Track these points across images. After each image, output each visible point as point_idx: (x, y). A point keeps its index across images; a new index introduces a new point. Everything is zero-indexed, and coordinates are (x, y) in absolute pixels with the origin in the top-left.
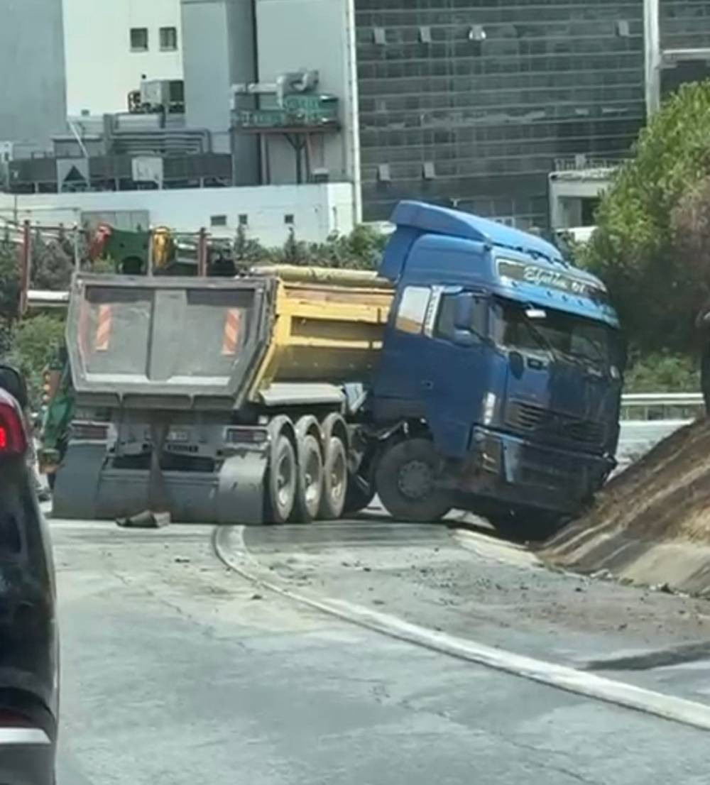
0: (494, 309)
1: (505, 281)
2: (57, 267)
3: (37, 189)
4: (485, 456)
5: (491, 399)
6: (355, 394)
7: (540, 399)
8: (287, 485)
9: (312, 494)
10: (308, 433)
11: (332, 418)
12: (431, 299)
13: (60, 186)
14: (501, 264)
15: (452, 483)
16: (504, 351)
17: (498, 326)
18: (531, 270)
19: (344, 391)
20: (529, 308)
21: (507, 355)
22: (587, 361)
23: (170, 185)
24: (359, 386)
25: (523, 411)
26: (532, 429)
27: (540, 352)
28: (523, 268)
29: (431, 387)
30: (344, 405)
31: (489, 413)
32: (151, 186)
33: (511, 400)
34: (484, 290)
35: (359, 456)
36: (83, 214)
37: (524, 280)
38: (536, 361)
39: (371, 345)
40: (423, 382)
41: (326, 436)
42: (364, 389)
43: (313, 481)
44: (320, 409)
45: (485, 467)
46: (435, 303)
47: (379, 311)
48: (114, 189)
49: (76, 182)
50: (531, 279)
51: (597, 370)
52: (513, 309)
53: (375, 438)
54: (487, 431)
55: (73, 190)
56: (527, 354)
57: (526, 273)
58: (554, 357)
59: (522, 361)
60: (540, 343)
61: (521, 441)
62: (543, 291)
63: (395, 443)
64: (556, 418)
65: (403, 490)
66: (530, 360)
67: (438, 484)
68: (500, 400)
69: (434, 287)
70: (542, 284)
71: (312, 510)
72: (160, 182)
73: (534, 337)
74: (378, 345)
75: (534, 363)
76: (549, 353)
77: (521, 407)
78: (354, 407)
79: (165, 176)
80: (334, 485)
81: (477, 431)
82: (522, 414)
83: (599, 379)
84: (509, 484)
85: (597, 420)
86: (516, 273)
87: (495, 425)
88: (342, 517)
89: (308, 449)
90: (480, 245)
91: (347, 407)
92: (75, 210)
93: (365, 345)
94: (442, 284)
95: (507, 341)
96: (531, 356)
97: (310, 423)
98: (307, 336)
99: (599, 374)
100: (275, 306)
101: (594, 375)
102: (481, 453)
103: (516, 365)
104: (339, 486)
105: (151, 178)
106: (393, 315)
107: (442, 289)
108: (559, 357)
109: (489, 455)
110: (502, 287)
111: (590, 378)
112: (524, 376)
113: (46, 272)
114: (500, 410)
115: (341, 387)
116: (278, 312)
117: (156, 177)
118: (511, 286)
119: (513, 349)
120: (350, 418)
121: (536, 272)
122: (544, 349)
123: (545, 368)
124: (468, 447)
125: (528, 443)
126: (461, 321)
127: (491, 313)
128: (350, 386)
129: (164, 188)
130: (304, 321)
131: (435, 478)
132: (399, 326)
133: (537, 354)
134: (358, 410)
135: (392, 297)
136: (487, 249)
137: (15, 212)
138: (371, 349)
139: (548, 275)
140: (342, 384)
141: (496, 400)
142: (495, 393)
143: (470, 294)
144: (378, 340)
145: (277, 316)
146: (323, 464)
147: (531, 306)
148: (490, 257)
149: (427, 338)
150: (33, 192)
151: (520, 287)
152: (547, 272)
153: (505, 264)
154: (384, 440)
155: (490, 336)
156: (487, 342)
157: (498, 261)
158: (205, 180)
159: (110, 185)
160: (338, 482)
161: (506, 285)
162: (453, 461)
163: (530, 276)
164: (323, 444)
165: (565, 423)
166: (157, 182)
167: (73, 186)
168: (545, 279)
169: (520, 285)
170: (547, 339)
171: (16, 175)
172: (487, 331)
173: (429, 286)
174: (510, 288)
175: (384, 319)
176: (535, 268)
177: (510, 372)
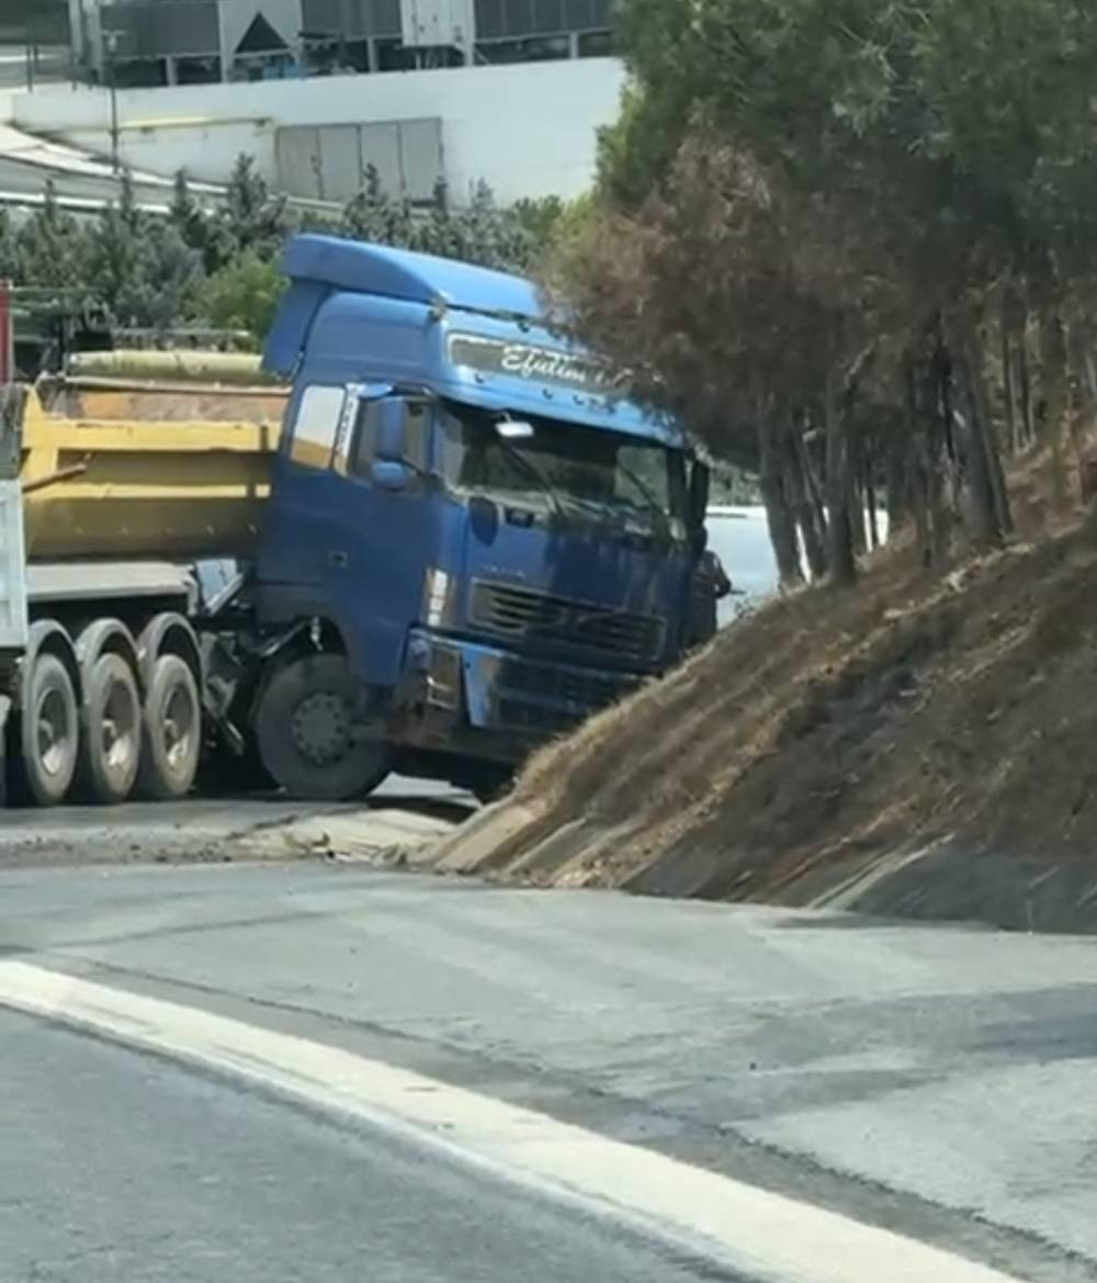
0: (443, 424)
1: (465, 373)
2: (166, 275)
3: (171, 74)
4: (431, 681)
5: (439, 582)
6: (220, 579)
7: (534, 579)
8: (62, 741)
9: (120, 756)
10: (104, 650)
11: (159, 623)
12: (345, 405)
13: (226, 64)
14: (457, 342)
15: (376, 730)
16: (461, 497)
17: (452, 452)
18: (514, 353)
19: (194, 574)
20: (503, 420)
21: (465, 503)
22: (629, 509)
23: (492, 53)
24: (230, 565)
25: (500, 601)
26: (520, 631)
27: (532, 495)
28: (501, 348)
29: (343, 564)
30: (193, 600)
31: (436, 605)
32: (449, 57)
33: (475, 580)
34: (427, 391)
35: (228, 689)
36: (282, 133)
37: (501, 370)
38: (523, 511)
39: (251, 491)
40: (331, 554)
41: (148, 654)
42: (239, 570)
43: (120, 735)
44: (135, 608)
45: (430, 700)
46: (352, 413)
47: (264, 430)
48: (363, 68)
49: (268, 53)
50: (516, 367)
51: (642, 525)
52: (477, 421)
53: (256, 655)
54: (435, 639)
55: (256, 75)
56: (502, 500)
57: (503, 356)
58: (557, 505)
59: (495, 512)
60: (528, 480)
61: (498, 653)
62: (538, 387)
63: (290, 662)
64: (565, 611)
65: (302, 745)
66: (509, 512)
67: (359, 733)
68: (454, 583)
69: (350, 386)
70: (536, 375)
71: (119, 782)
72: (467, 47)
73: (517, 470)
74: (263, 491)
75: (519, 515)
76: (549, 498)
77: (494, 594)
78: (213, 602)
79: (479, 35)
80: (170, 741)
81: (417, 637)
82: (498, 606)
83: (647, 541)
84: (477, 729)
85: (646, 613)
86: (485, 358)
87: (450, 626)
88: (191, 795)
89: (105, 678)
90: (421, 310)
91: (201, 603)
92: (261, 122)
93: (239, 491)
94: (362, 380)
95: (468, 477)
96: (513, 503)
97: (109, 632)
98: (99, 481)
99: (647, 532)
100: (20, 434)
101: (636, 535)
102: (424, 673)
103: (483, 522)
104: (185, 742)
105: (446, 39)
106: (287, 438)
107: (361, 389)
108: (564, 504)
109: (436, 680)
110: (458, 383)
111: (627, 541)
112: (499, 540)
113: (143, 289)
114: (456, 600)
115: (190, 567)
116: (26, 444)
117: (459, 39)
118: (473, 381)
119: (478, 491)
120: (203, 621)
121: (525, 356)
122: (538, 489)
123: (540, 524)
124: (402, 668)
125: (514, 657)
126: (389, 445)
127: (438, 428)
128: (208, 567)
129: (478, 63)
130: (88, 456)
131: (356, 721)
132: (296, 455)
133: (527, 500)
134: (226, 607)
135: (285, 402)
136: (434, 319)
137: (115, 133)
138: (251, 498)
139: (550, 359)
140: (192, 563)
141: (449, 582)
142: (444, 570)
143: (399, 399)
144: (262, 482)
145: (25, 453)
146: (142, 702)
147: (507, 416)
148: (439, 329)
149: (337, 477)
150: (163, 82)
151: (487, 384)
152: (549, 354)
153: (465, 343)
154: (268, 658)
155: (436, 471)
156: (432, 483)
157: (452, 337)
158: (583, 40)
159: (355, 59)
160: (180, 738)
161: (466, 382)
162: (381, 693)
163: (511, 362)
164: (141, 668)
165: (582, 619)
166: (458, 46)
167: (259, 64)
168: (541, 368)
169: (491, 378)
170: (543, 473)
171: (113, 42)
172: (430, 460)
173: (343, 386)
174: (470, 385)
175: (273, 444)
176: (519, 348)
177: (471, 532)
